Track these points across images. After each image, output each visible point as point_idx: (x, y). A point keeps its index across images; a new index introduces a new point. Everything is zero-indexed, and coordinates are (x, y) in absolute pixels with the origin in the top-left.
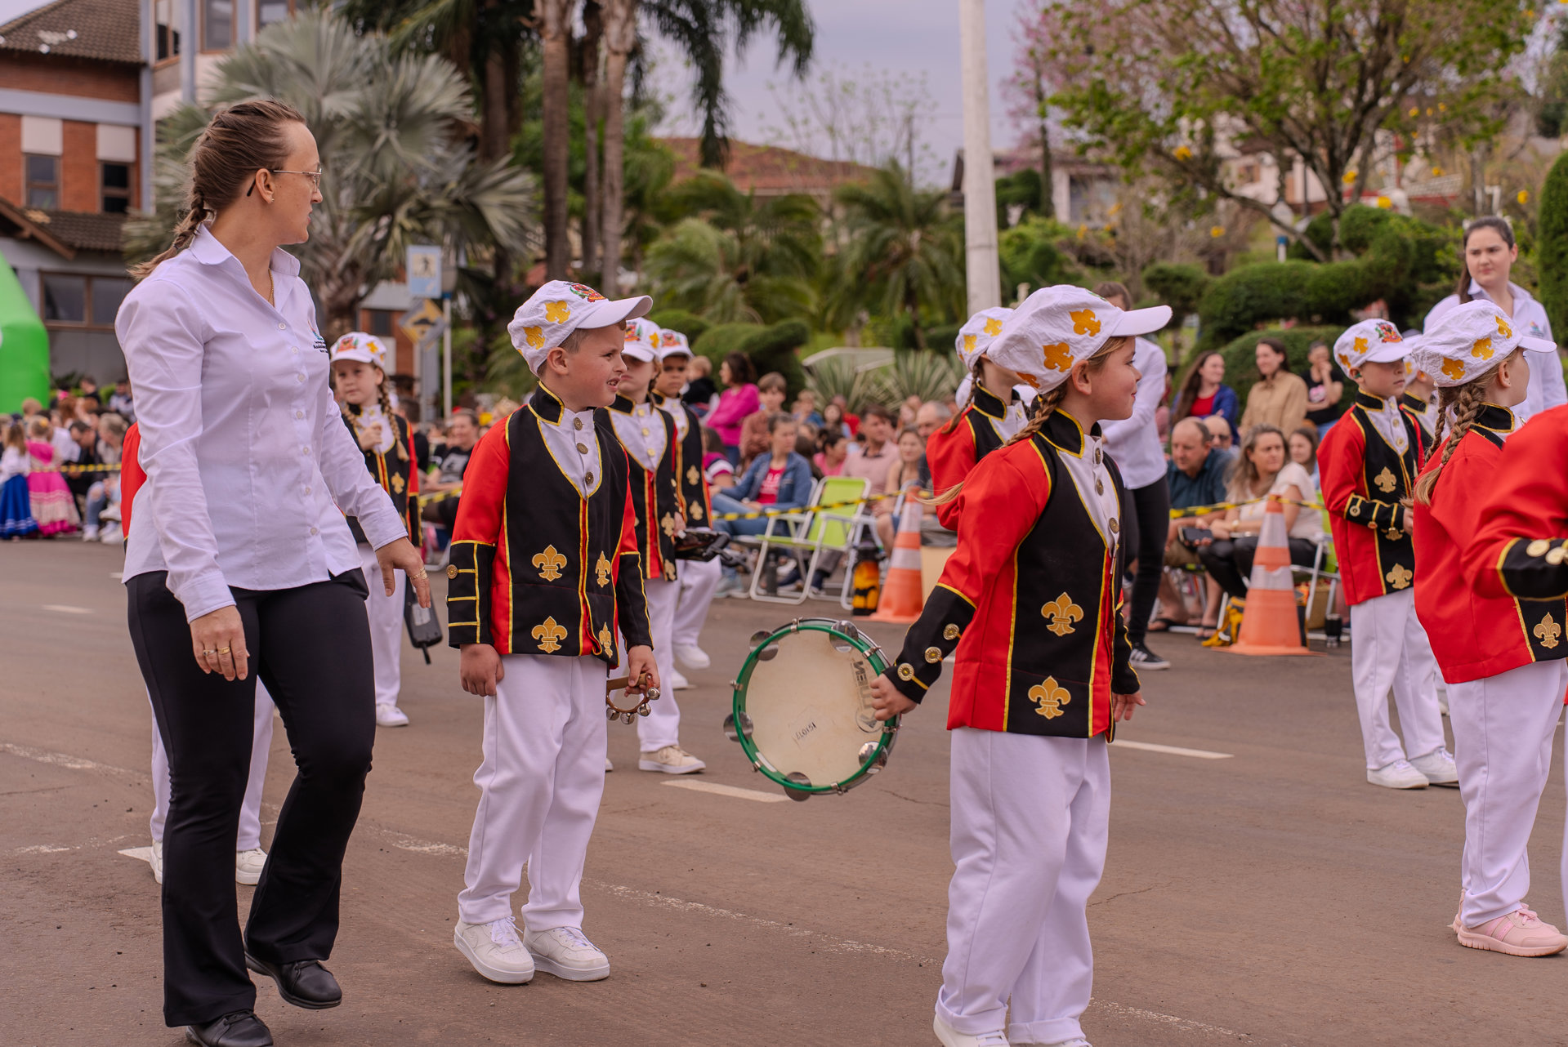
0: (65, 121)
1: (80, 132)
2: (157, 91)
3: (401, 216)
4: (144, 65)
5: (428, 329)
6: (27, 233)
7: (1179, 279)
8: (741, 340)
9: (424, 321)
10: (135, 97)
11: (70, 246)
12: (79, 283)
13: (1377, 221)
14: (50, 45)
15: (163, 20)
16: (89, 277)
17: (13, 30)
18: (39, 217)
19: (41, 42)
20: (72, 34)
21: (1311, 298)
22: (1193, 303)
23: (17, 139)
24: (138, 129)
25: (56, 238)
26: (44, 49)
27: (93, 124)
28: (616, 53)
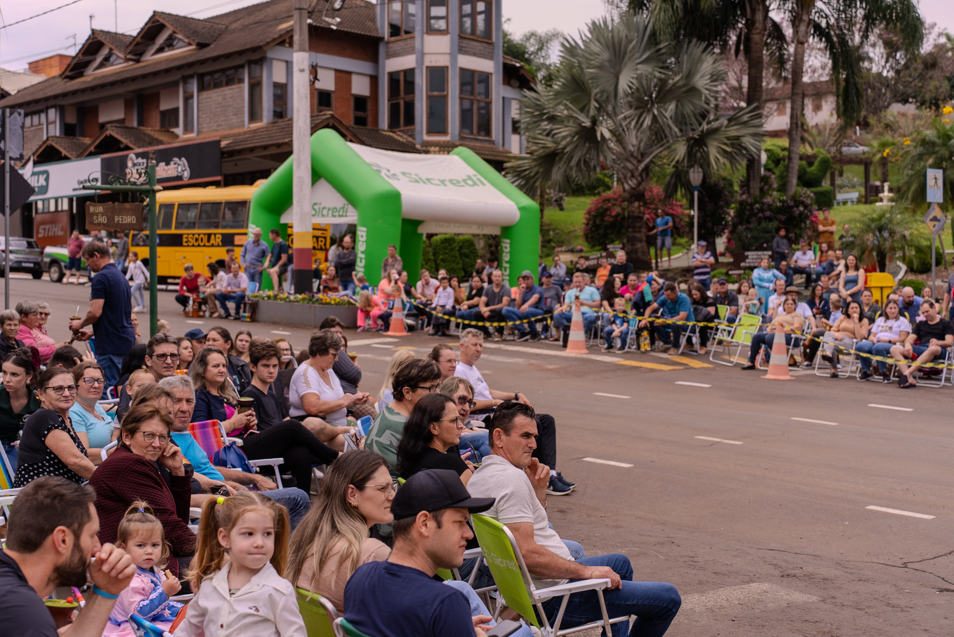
0: (337, 71)
1: (344, 77)
2: (389, 56)
4: (381, 39)
14: (335, 25)
20: (338, 20)
24: (373, 78)
26: (334, 28)
27: (350, 73)
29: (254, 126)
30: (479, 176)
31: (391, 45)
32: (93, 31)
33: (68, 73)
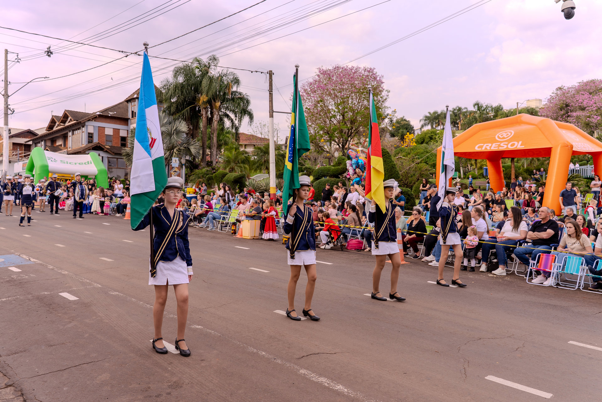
0: (113, 129)
1: (116, 131)
2: (131, 124)
3: (175, 150)
4: (129, 119)
5: (176, 173)
6: (105, 150)
7: (309, 169)
8: (233, 177)
9: (175, 171)
10: (127, 124)
11: (114, 153)
12: (116, 159)
13: (343, 160)
14: (111, 115)
15: (133, 110)
16: (117, 158)
17: (104, 111)
18: (107, 147)
19: (109, 114)
20: (115, 113)
21: (331, 173)
22: (311, 173)
23: (104, 132)
24: (128, 131)
25: (111, 151)
26: (110, 115)
27: (119, 129)
28: (216, 121)
29: (83, 146)
30: (92, 161)
31: (132, 120)
32: (53, 116)
33: (48, 130)
